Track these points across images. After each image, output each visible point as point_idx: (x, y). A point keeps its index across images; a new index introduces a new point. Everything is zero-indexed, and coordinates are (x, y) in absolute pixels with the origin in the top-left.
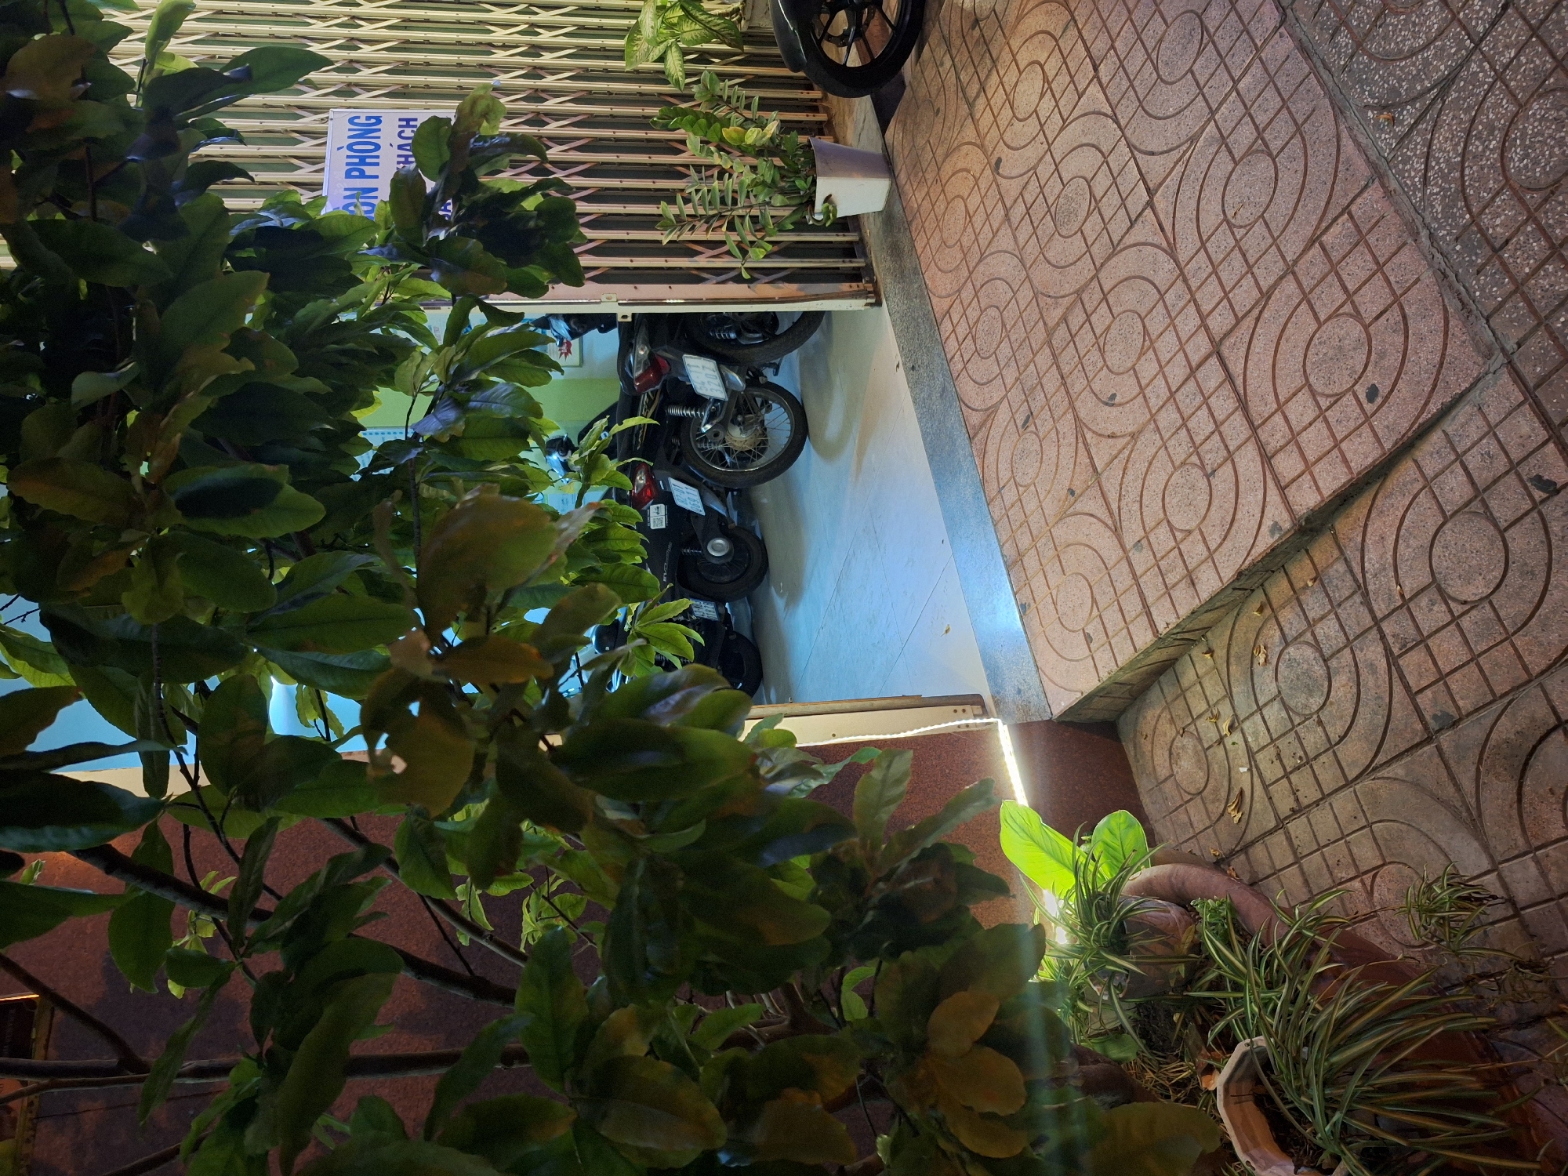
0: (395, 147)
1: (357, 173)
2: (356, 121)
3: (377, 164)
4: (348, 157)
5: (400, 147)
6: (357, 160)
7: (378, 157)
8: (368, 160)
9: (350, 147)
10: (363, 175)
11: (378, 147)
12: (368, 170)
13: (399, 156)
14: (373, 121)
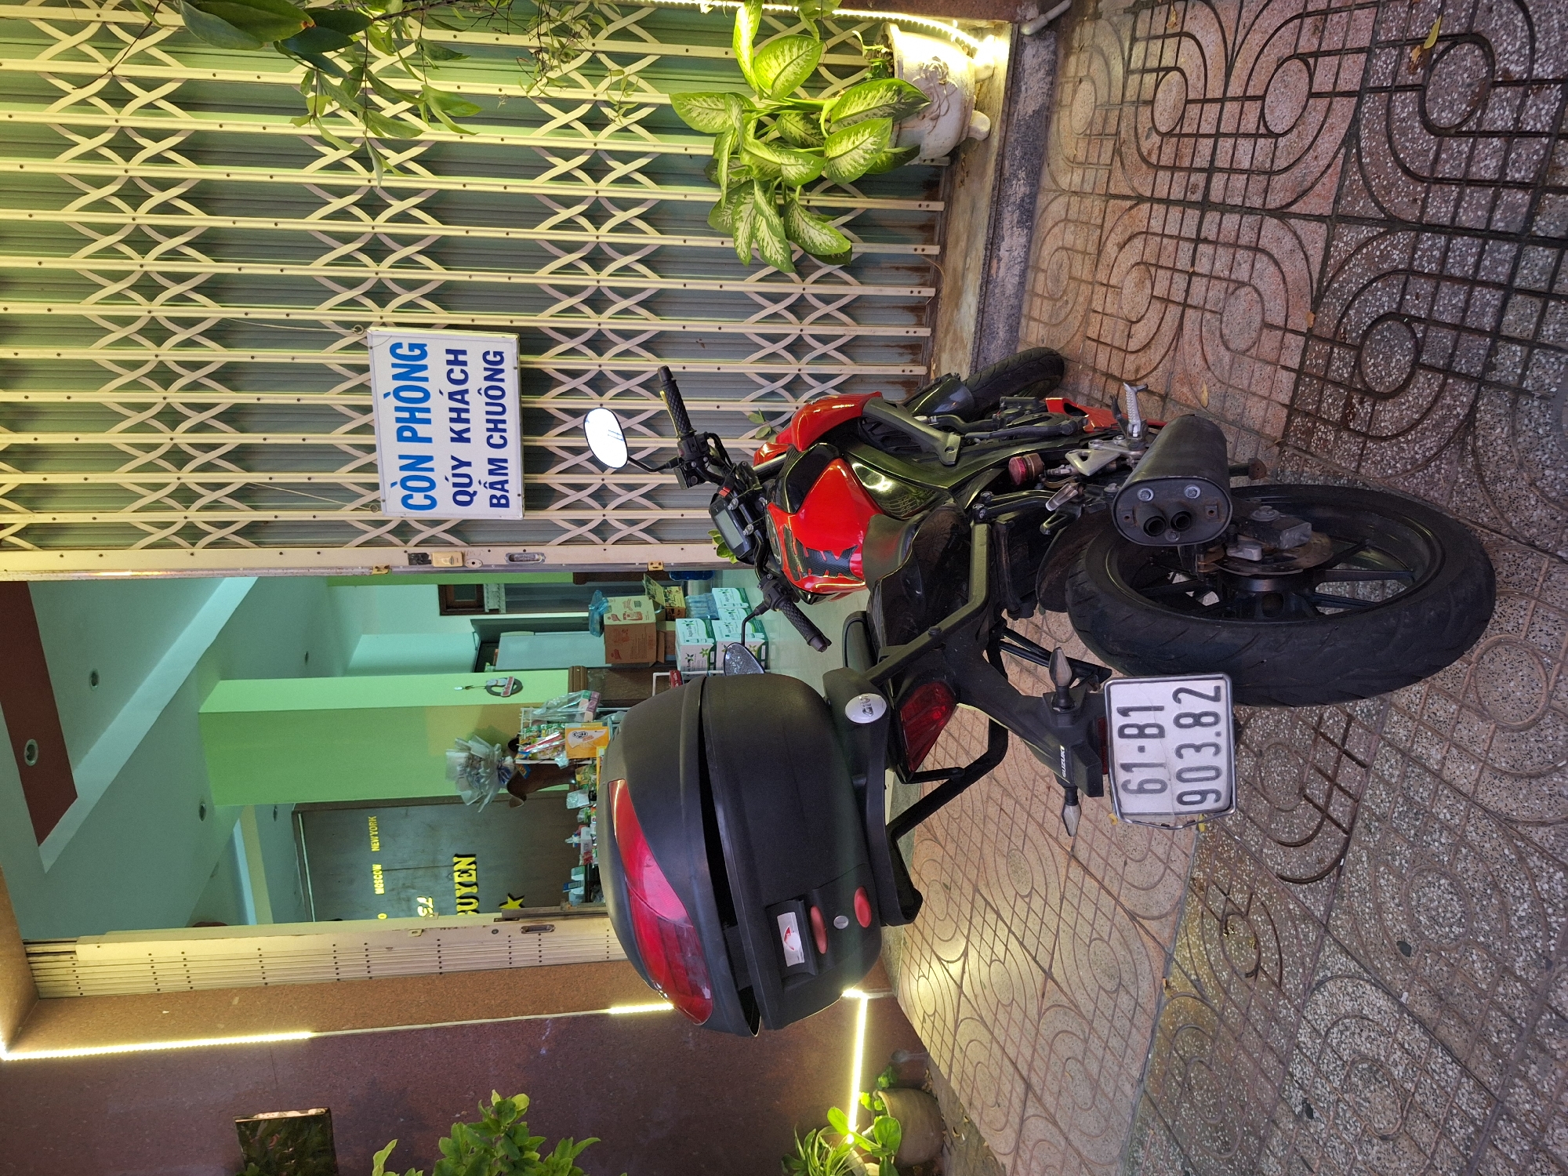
0: (446, 396)
1: (407, 434)
2: (399, 351)
3: (428, 421)
4: (397, 409)
5: (451, 396)
6: (406, 415)
7: (428, 410)
8: (418, 415)
9: (396, 392)
10: (415, 438)
11: (427, 396)
12: (422, 430)
13: (452, 410)
14: (417, 352)
